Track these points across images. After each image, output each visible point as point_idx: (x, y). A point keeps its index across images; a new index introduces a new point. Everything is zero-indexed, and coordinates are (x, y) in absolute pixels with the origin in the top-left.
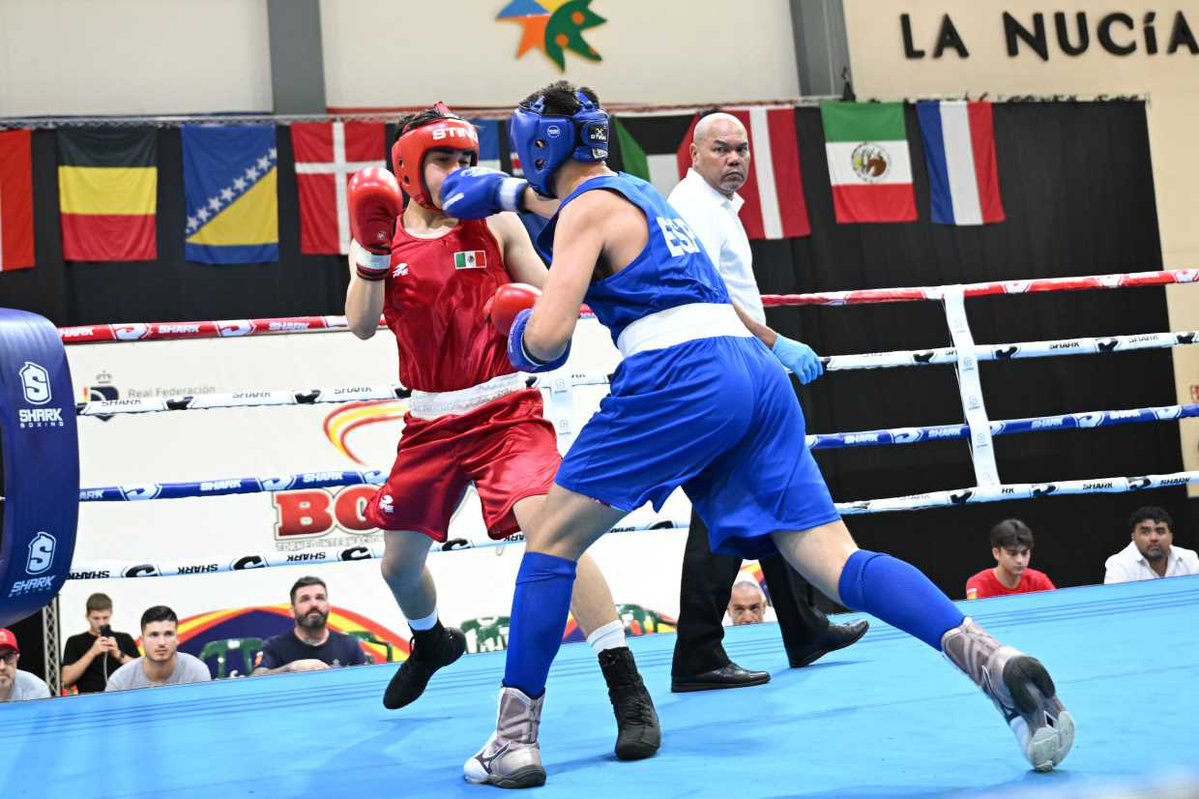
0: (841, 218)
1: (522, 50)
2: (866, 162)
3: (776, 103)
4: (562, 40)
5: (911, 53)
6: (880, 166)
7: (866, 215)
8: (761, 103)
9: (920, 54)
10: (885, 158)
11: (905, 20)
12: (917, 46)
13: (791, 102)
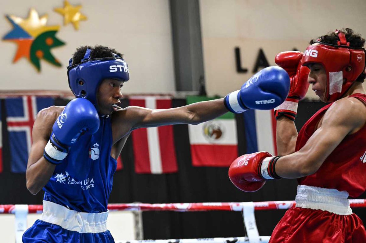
0: (195, 162)
1: (16, 58)
2: (211, 130)
3: (161, 95)
4: (40, 54)
5: (240, 70)
6: (218, 133)
7: (209, 161)
8: (152, 95)
9: (245, 71)
10: (222, 129)
11: (237, 51)
12: (244, 65)
13: (169, 95)
